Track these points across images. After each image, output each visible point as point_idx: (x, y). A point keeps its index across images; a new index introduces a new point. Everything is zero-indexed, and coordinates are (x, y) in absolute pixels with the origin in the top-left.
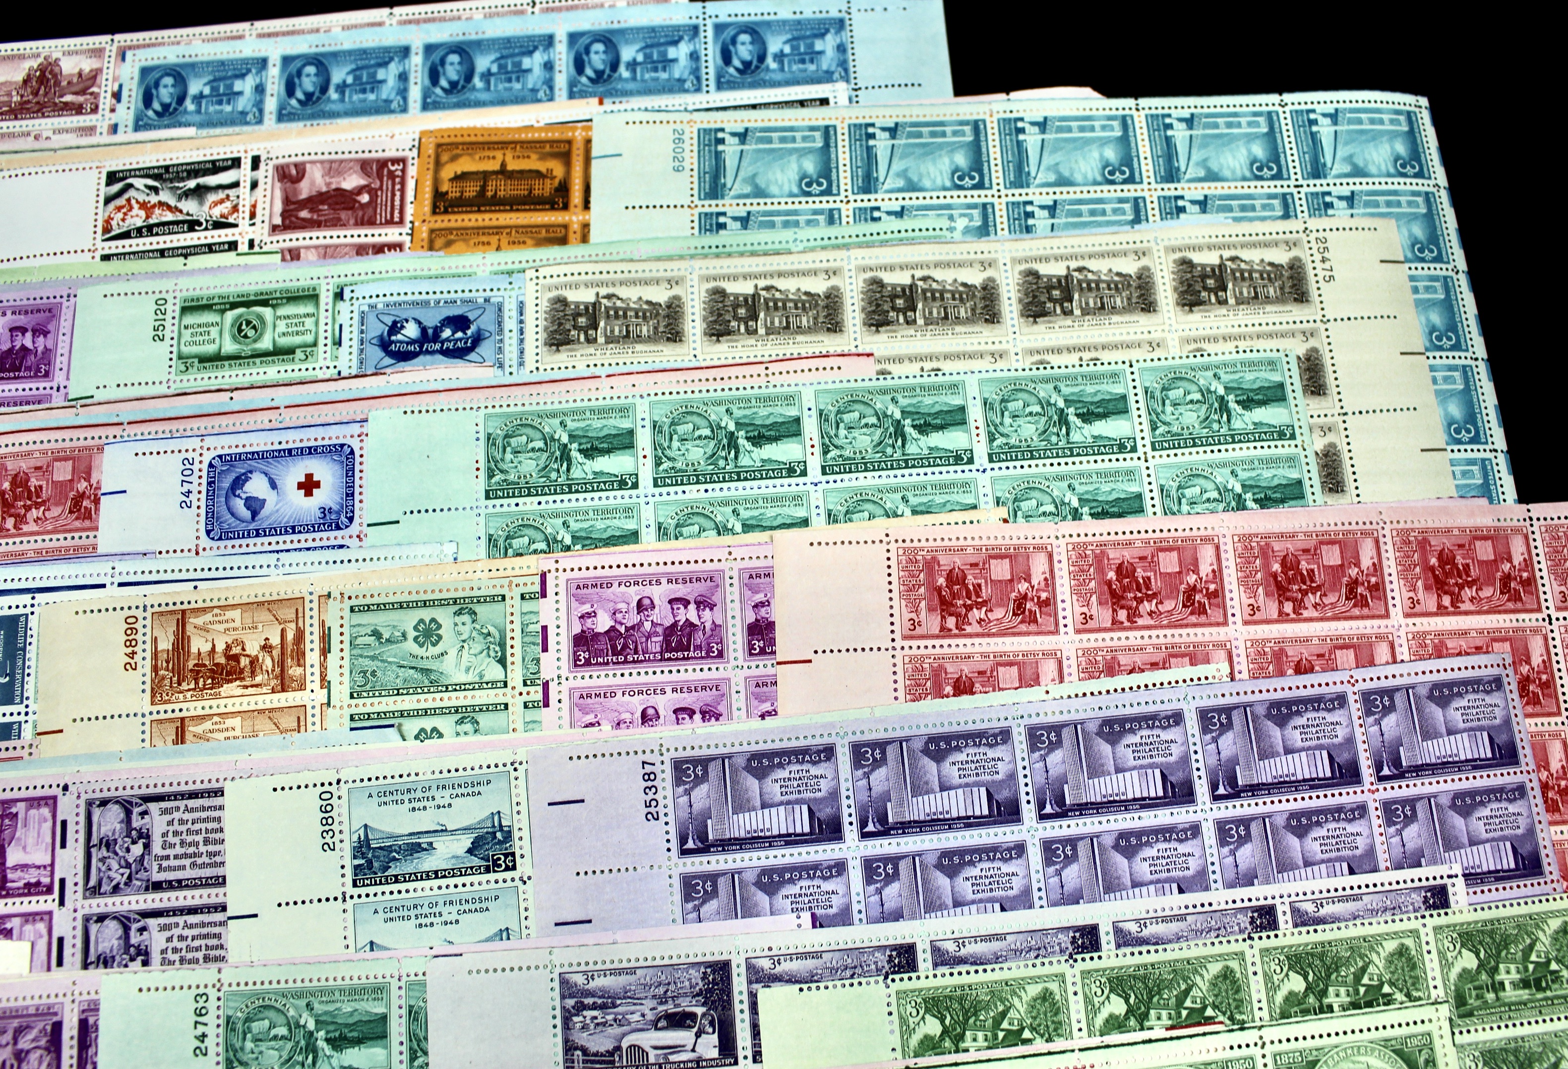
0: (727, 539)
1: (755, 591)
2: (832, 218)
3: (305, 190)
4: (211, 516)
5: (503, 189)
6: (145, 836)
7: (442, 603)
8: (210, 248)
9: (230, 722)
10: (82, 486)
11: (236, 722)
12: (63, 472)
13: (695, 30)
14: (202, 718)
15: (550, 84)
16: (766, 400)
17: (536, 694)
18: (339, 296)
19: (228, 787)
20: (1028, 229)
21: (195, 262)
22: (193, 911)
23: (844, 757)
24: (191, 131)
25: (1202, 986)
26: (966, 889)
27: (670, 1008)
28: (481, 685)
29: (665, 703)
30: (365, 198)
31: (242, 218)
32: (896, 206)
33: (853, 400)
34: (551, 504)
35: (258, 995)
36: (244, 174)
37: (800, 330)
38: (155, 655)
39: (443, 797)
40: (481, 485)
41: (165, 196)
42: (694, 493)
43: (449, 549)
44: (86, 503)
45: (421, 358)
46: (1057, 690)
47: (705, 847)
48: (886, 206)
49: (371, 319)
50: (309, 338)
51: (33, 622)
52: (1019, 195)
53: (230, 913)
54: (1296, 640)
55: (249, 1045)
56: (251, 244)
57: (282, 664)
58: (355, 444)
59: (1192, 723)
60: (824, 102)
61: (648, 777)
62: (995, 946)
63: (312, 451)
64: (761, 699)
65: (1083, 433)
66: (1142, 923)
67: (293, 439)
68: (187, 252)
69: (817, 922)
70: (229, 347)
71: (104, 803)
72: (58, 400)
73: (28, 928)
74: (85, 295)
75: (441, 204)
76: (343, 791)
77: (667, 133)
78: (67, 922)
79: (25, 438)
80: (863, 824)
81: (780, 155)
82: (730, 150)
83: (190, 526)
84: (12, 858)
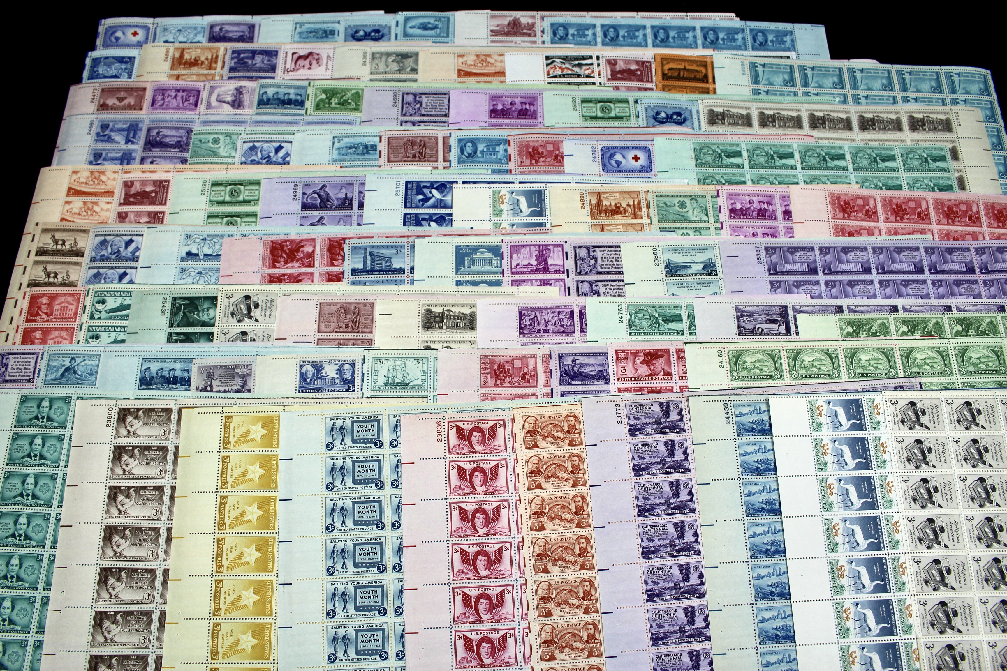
0: (773, 186)
1: (785, 201)
2: (795, 94)
3: (618, 68)
4: (603, 165)
5: (686, 75)
6: (595, 258)
7: (686, 196)
8: (586, 84)
9: (618, 227)
10: (557, 152)
11: (621, 227)
12: (550, 148)
13: (743, 30)
14: (609, 225)
15: (696, 43)
16: (782, 146)
17: (719, 225)
18: (636, 102)
19: (622, 245)
20: (859, 103)
21: (581, 87)
22: (613, 281)
23: (817, 251)
24: (572, 46)
25: (930, 326)
26: (857, 292)
27: (770, 317)
28: (701, 221)
29: (760, 231)
30: (639, 73)
31: (596, 75)
32: (816, 92)
33: (809, 149)
34: (716, 170)
35: (639, 306)
36: (594, 60)
37: (789, 127)
38: (591, 205)
39: (693, 253)
40: (693, 163)
41: (567, 65)
42: (762, 171)
43: (686, 181)
44: (559, 158)
45: (667, 124)
46: (880, 238)
47: (776, 273)
48: (812, 92)
49: (649, 110)
50: (628, 114)
51: (547, 192)
52: (855, 92)
53: (626, 282)
54: (953, 231)
55: (637, 321)
56: (600, 83)
57: (634, 210)
58: (650, 147)
59: (922, 251)
60: (788, 57)
61: (757, 251)
62: (867, 308)
63: (636, 148)
64: (790, 233)
65: (882, 165)
66: (911, 306)
67: (629, 144)
68: (579, 84)
70: (600, 115)
71: (580, 247)
72: (540, 126)
73: (557, 283)
74: (545, 94)
75: (665, 77)
76: (660, 248)
77: (738, 62)
78: (571, 282)
79: (535, 136)
80: (824, 270)
81: (776, 73)
82: (760, 69)
83: (597, 167)
84: (550, 262)
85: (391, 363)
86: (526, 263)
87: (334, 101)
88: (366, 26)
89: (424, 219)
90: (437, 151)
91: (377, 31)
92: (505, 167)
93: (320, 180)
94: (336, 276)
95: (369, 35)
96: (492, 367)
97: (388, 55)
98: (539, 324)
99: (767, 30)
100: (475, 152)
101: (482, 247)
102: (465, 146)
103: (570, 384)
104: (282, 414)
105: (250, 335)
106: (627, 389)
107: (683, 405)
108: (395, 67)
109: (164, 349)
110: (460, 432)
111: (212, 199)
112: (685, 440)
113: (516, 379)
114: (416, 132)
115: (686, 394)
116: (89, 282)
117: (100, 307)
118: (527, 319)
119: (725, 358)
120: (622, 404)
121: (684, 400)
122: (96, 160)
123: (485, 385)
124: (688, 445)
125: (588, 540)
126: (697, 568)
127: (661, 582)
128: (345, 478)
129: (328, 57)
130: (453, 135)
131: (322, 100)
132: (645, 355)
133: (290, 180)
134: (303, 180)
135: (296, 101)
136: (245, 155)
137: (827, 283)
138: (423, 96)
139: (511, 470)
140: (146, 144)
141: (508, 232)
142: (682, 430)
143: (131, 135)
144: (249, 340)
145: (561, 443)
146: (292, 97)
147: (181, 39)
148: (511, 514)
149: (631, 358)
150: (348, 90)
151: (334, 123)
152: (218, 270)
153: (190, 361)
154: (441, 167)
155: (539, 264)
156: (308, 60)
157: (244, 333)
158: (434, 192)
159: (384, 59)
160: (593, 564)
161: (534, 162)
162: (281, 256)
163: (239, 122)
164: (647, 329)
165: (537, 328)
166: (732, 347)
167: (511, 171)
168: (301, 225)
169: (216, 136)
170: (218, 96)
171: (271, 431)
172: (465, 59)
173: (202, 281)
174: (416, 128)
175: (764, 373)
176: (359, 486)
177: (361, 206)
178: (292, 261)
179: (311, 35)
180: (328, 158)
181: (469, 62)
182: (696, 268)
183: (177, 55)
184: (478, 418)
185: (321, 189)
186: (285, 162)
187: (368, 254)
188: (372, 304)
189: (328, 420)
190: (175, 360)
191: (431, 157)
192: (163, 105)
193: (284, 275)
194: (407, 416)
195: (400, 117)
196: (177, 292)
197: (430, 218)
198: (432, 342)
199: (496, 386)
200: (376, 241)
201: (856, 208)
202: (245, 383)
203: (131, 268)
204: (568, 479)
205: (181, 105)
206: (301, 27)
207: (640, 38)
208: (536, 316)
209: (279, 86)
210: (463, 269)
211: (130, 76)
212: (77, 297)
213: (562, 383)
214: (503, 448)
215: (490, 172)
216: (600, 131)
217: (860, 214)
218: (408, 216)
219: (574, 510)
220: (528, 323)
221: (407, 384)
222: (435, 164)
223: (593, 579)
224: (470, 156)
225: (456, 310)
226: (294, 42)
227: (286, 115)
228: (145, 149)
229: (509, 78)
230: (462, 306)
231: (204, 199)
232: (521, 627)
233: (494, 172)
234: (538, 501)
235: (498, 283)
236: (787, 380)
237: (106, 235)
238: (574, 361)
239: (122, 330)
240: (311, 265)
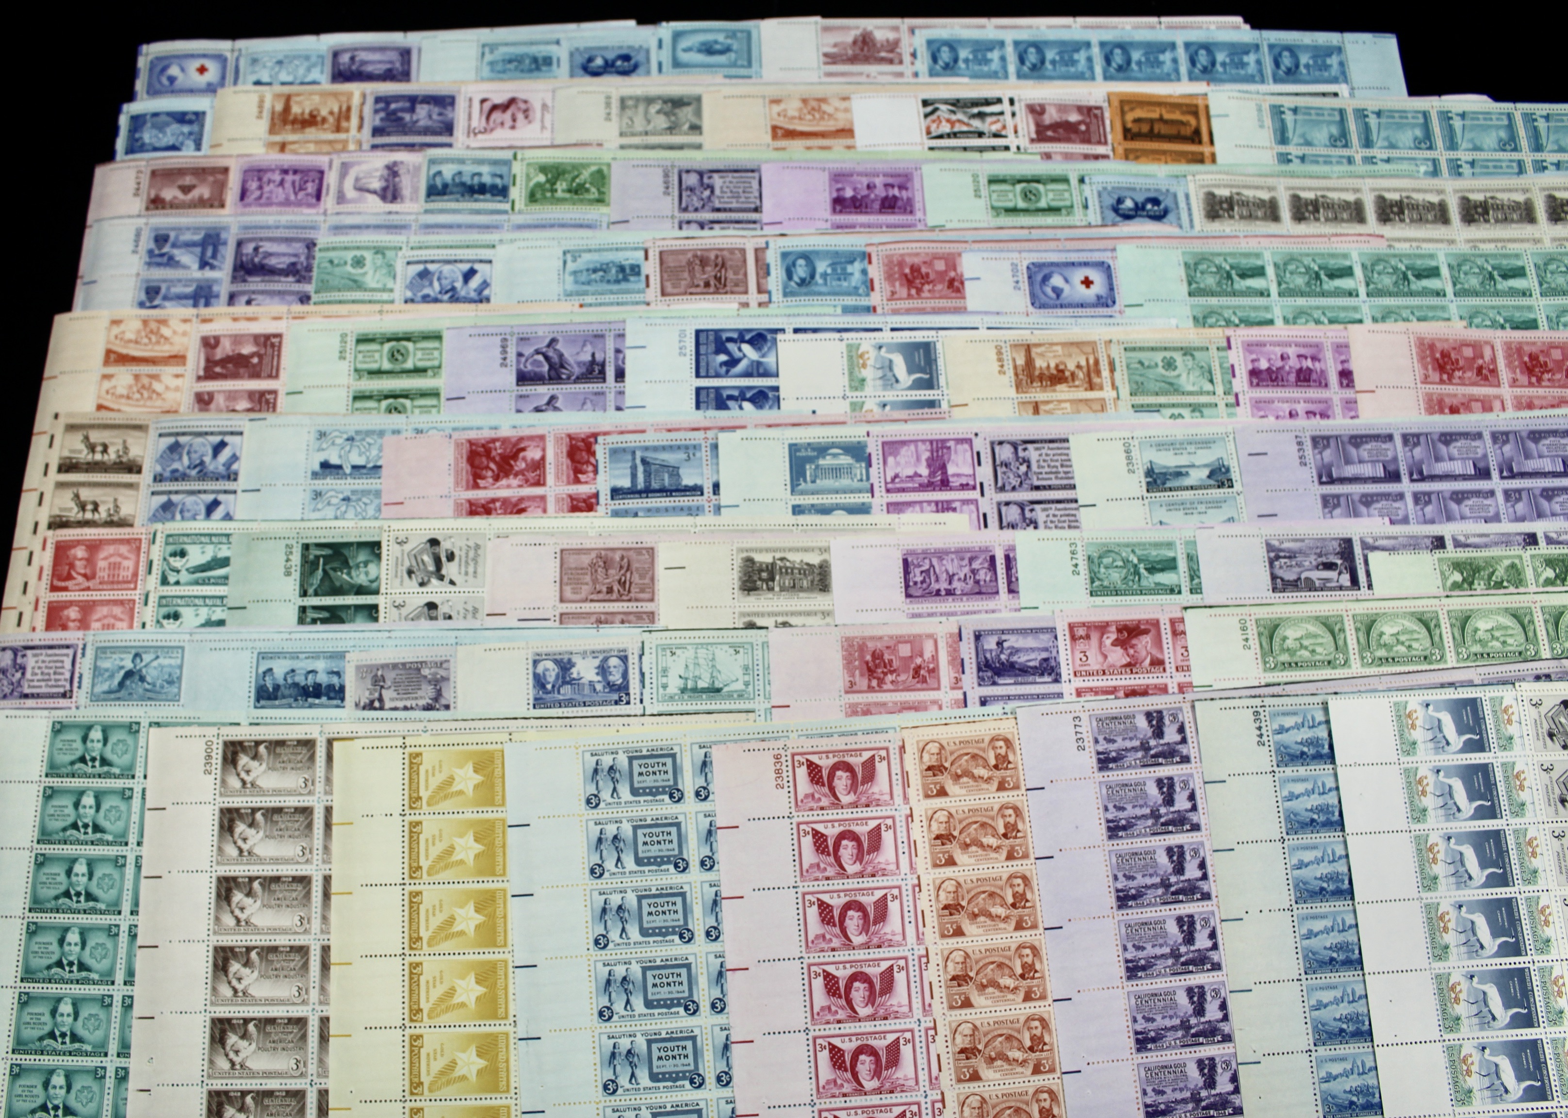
0: (1320, 327)
1: (1340, 354)
2: (1350, 160)
3: (1047, 119)
4: (1033, 297)
5: (1164, 130)
6: (1027, 461)
8: (994, 149)
9: (1063, 405)
10: (952, 274)
11: (1067, 405)
12: (940, 266)
13: (1257, 47)
15: (1177, 71)
16: (1333, 256)
17: (1231, 399)
18: (1082, 181)
19: (1071, 438)
20: (1460, 174)
21: (986, 155)
22: (1059, 502)
23: (1398, 440)
24: (966, 80)
26: (1466, 510)
27: (1324, 559)
28: (1201, 393)
29: (1301, 408)
30: (1083, 128)
31: (1010, 131)
32: (1385, 157)
33: (1379, 259)
34: (1224, 301)
35: (1104, 545)
36: (1006, 106)
37: (1343, 220)
38: (1015, 367)
39: (1192, 449)
40: (1184, 288)
41: (960, 116)
42: (1301, 301)
43: (1174, 322)
44: (956, 284)
45: (1137, 220)
46: (1502, 415)
47: (1332, 481)
48: (1379, 156)
49: (1105, 195)
50: (1068, 203)
51: (939, 346)
52: (1453, 155)
53: (1080, 503)
55: (1102, 570)
56: (1018, 148)
57: (1089, 375)
58: (1111, 263)
60: (1336, 95)
61: (1299, 443)
62: (1484, 539)
63: (1086, 264)
64: (1350, 410)
65: (1503, 285)
67: (1074, 257)
68: (981, 150)
69: (1392, 522)
70: (1021, 204)
71: (1001, 443)
72: (920, 226)
73: (965, 507)
74: (926, 169)
75: (1128, 135)
76: (1136, 442)
77: (1252, 105)
78: (987, 504)
79: (914, 245)
80: (1411, 474)
81: (1317, 123)
82: (1289, 117)
83: (1021, 300)
84: (951, 469)
85: (690, 653)
86: (910, 472)
87: (561, 186)
88: (606, 48)
89: (730, 397)
90: (745, 275)
91: (626, 58)
92: (864, 302)
93: (547, 329)
94: (584, 501)
95: (613, 65)
96: (862, 657)
97: (649, 100)
98: (937, 580)
99: (1299, 47)
100: (812, 276)
101: (834, 445)
102: (794, 264)
103: (994, 683)
104: (508, 748)
105: (443, 609)
106: (1091, 690)
107: (1186, 716)
108: (661, 122)
109: (293, 636)
110: (814, 771)
111: (360, 366)
112: (1191, 775)
113: (903, 677)
114: (707, 241)
115: (1189, 696)
116: (154, 518)
117: (177, 562)
118: (917, 571)
119: (1252, 632)
120: (1085, 717)
121: (1186, 708)
122: (151, 300)
123: (851, 688)
124: (1197, 784)
125: (1035, 951)
126: (1216, 992)
127: (1158, 1018)
128: (623, 856)
129: (544, 106)
130: (771, 245)
131: (539, 185)
132: (1119, 631)
133: (494, 331)
134: (516, 330)
135: (494, 187)
136: (411, 286)
137: (1417, 497)
138: (716, 176)
139: (902, 835)
140: (236, 269)
141: (877, 417)
142: (1186, 759)
143: (209, 253)
144: (441, 617)
145: (985, 786)
146: (487, 179)
147: (284, 77)
148: (906, 909)
149: (1095, 636)
150: (585, 166)
151: (563, 226)
152: (378, 494)
153: (341, 656)
154: (754, 304)
155: (932, 474)
156: (509, 113)
157: (432, 606)
158: (746, 348)
159: (641, 108)
160: (1045, 990)
161: (913, 292)
162: (488, 468)
163: (396, 227)
164: (1120, 585)
165: (935, 586)
166: (1263, 613)
167: (874, 309)
168: (519, 411)
169: (358, 253)
170: (357, 179)
171: (490, 777)
172: (782, 106)
173: (351, 514)
174: (706, 233)
175: (1318, 657)
176: (646, 868)
177: (620, 375)
178: (507, 476)
179: (512, 66)
180: (556, 289)
181: (792, 113)
182: (1198, 475)
183: (279, 107)
184: (844, 747)
185: (549, 345)
186: (481, 298)
187: (638, 461)
188: (651, 551)
189: (588, 755)
190: (315, 656)
191: (736, 285)
192: (260, 197)
193: (493, 501)
194: (723, 746)
195: (677, 213)
196: (310, 533)
197: (742, 396)
198: (757, 614)
199: (871, 689)
200: (651, 438)
201: (1461, 363)
202: (439, 694)
203: (226, 492)
204: (999, 847)
205: (292, 197)
206: (492, 52)
207: (1082, 65)
208: (932, 565)
209: (462, 161)
210: (803, 486)
211: (198, 147)
212: (135, 544)
213: (981, 681)
214: (887, 797)
215: (839, 310)
216: (1024, 233)
217: (1469, 374)
218: (703, 394)
219: (1010, 900)
220: (919, 579)
221: (718, 690)
222: (743, 298)
223: (1046, 1016)
224: (803, 282)
225: (795, 558)
226: (483, 80)
227: (478, 212)
228: (234, 279)
229: (861, 139)
230: (806, 550)
231: (345, 367)
232: (928, 1100)
233: (847, 310)
234: (950, 886)
235: (863, 509)
236: (1356, 668)
237: (178, 434)
238: (1000, 644)
239: (218, 602)
240: (540, 482)
